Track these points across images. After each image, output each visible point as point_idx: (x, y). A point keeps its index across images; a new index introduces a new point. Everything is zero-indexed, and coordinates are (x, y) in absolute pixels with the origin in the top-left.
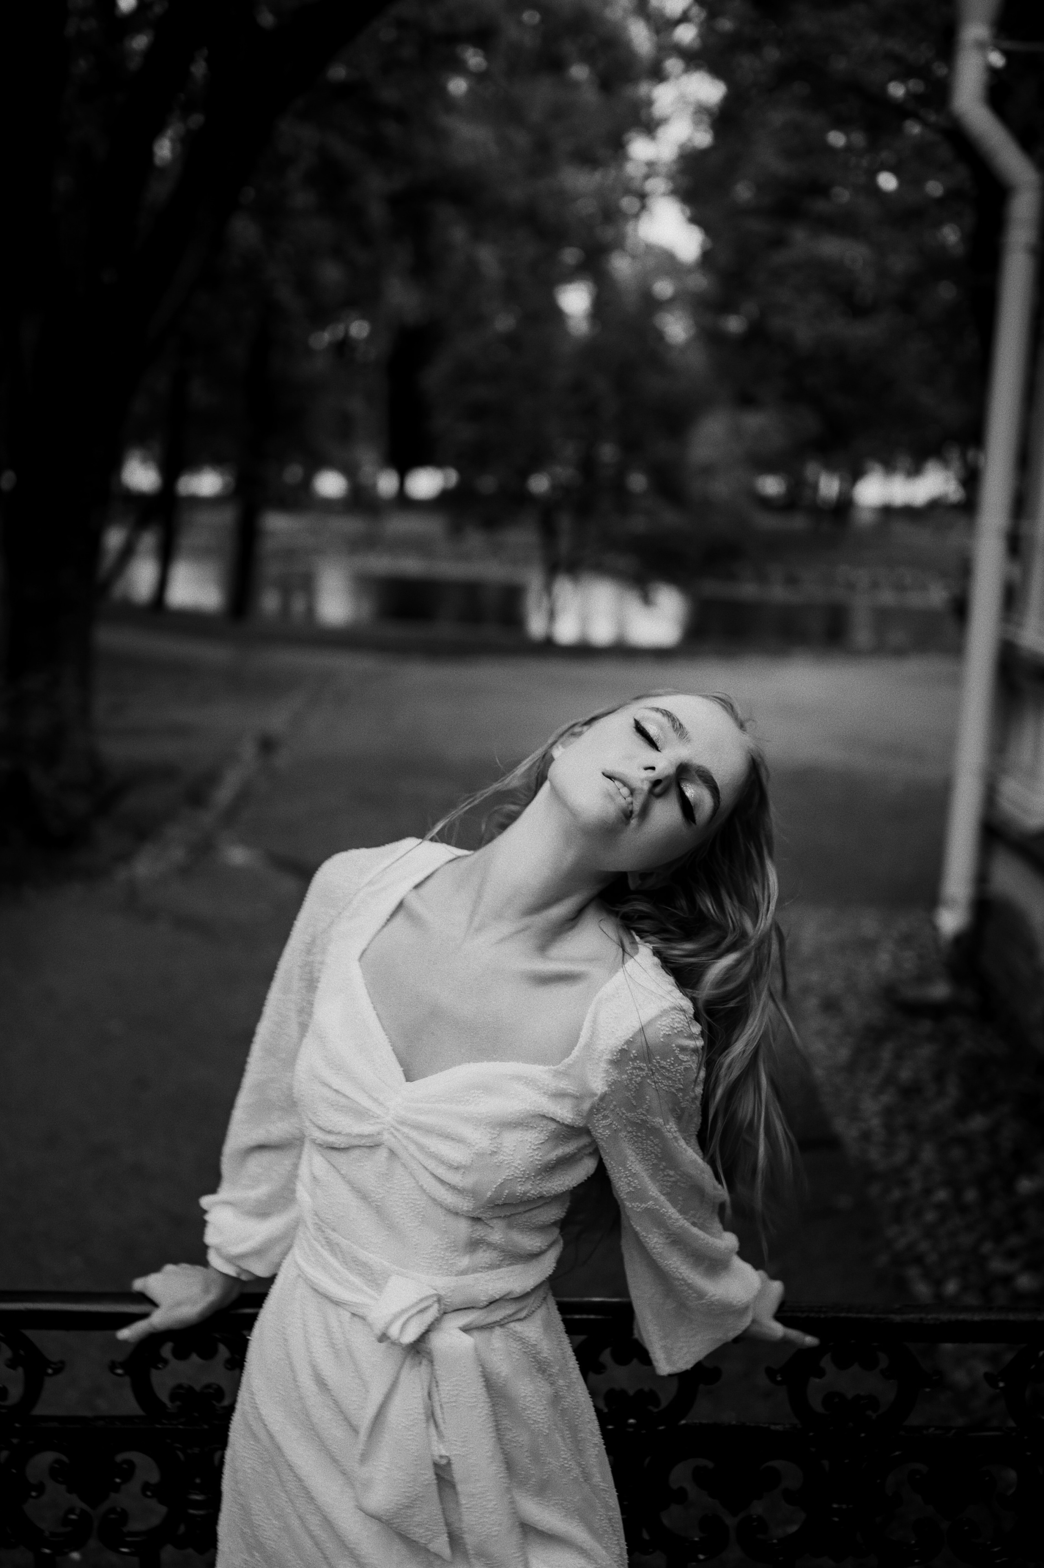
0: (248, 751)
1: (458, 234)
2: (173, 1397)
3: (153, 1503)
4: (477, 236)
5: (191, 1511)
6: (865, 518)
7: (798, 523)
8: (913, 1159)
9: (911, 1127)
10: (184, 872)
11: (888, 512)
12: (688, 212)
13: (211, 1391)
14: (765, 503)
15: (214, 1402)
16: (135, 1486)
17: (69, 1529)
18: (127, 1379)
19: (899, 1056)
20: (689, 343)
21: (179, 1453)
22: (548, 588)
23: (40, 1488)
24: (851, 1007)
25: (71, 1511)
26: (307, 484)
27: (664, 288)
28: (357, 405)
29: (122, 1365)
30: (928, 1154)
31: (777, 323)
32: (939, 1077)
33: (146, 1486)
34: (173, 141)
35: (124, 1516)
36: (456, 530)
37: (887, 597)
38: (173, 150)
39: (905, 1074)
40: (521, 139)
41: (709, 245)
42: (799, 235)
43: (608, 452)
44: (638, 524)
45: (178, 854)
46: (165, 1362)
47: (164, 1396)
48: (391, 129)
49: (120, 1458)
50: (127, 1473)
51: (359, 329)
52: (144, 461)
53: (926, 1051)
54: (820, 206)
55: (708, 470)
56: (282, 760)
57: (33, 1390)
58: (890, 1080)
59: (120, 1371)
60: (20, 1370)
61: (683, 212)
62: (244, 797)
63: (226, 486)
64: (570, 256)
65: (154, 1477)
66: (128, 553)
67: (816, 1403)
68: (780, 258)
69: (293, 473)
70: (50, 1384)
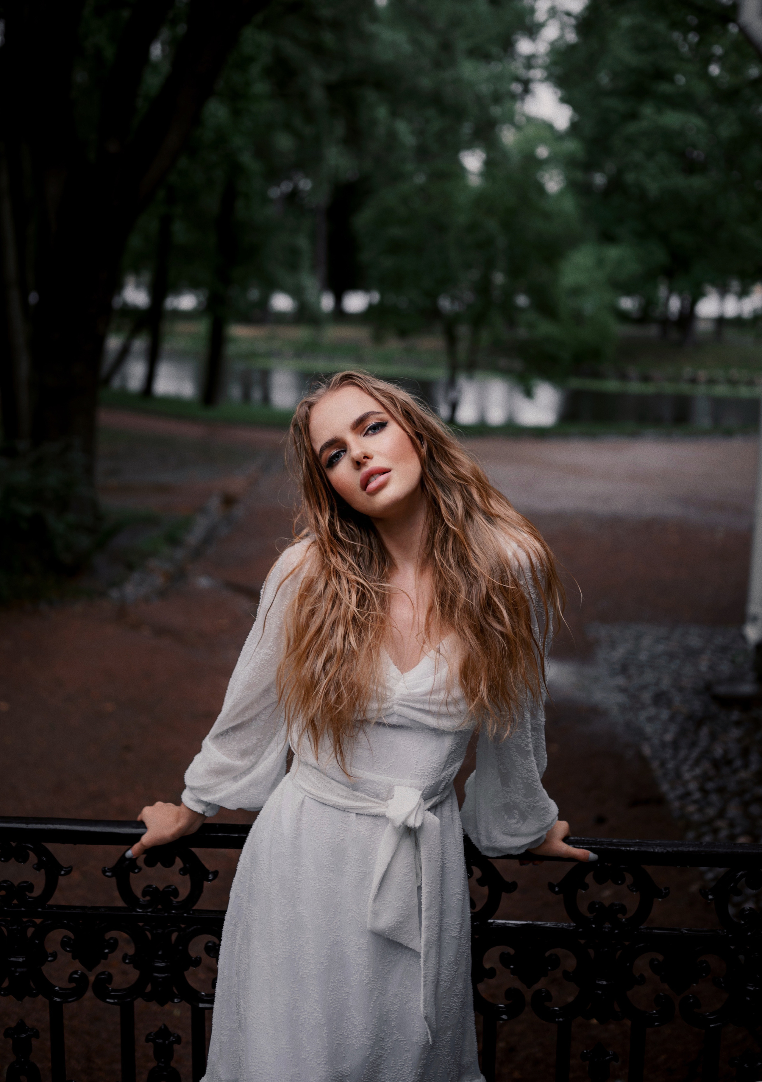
0: (214, 503)
1: (382, 112)
2: (145, 893)
3: (130, 968)
4: (394, 114)
5: (156, 975)
6: (703, 327)
7: (653, 331)
8: (721, 814)
9: (721, 790)
10: (162, 593)
11: (721, 321)
12: (559, 93)
13: (170, 889)
14: (623, 316)
15: (172, 898)
16: (117, 955)
17: (73, 985)
18: (114, 880)
19: (713, 737)
20: (562, 193)
21: (148, 933)
22: (452, 383)
23: (55, 955)
24: (677, 699)
25: (76, 972)
26: (264, 303)
27: (543, 152)
28: (303, 242)
29: (111, 870)
30: (733, 811)
31: (630, 177)
32: (745, 753)
33: (125, 957)
34: (163, 44)
35: (110, 978)
36: (378, 338)
37: (721, 390)
38: (163, 50)
39: (718, 751)
40: (430, 41)
41: (577, 118)
42: (648, 110)
43: (499, 278)
44: (522, 333)
45: (159, 580)
46: (140, 869)
47: (138, 892)
48: (328, 38)
49: (108, 936)
50: (114, 946)
51: (305, 184)
52: (138, 286)
53: (735, 733)
54: (665, 87)
55: (577, 291)
56: (239, 511)
57: (51, 886)
58: (706, 753)
59: (108, 874)
60: (43, 871)
61: (555, 93)
62: (208, 539)
63: (200, 303)
64: (467, 129)
65: (131, 951)
66: (124, 353)
67: (583, 908)
68: (632, 128)
69: (254, 294)
70: (62, 881)
